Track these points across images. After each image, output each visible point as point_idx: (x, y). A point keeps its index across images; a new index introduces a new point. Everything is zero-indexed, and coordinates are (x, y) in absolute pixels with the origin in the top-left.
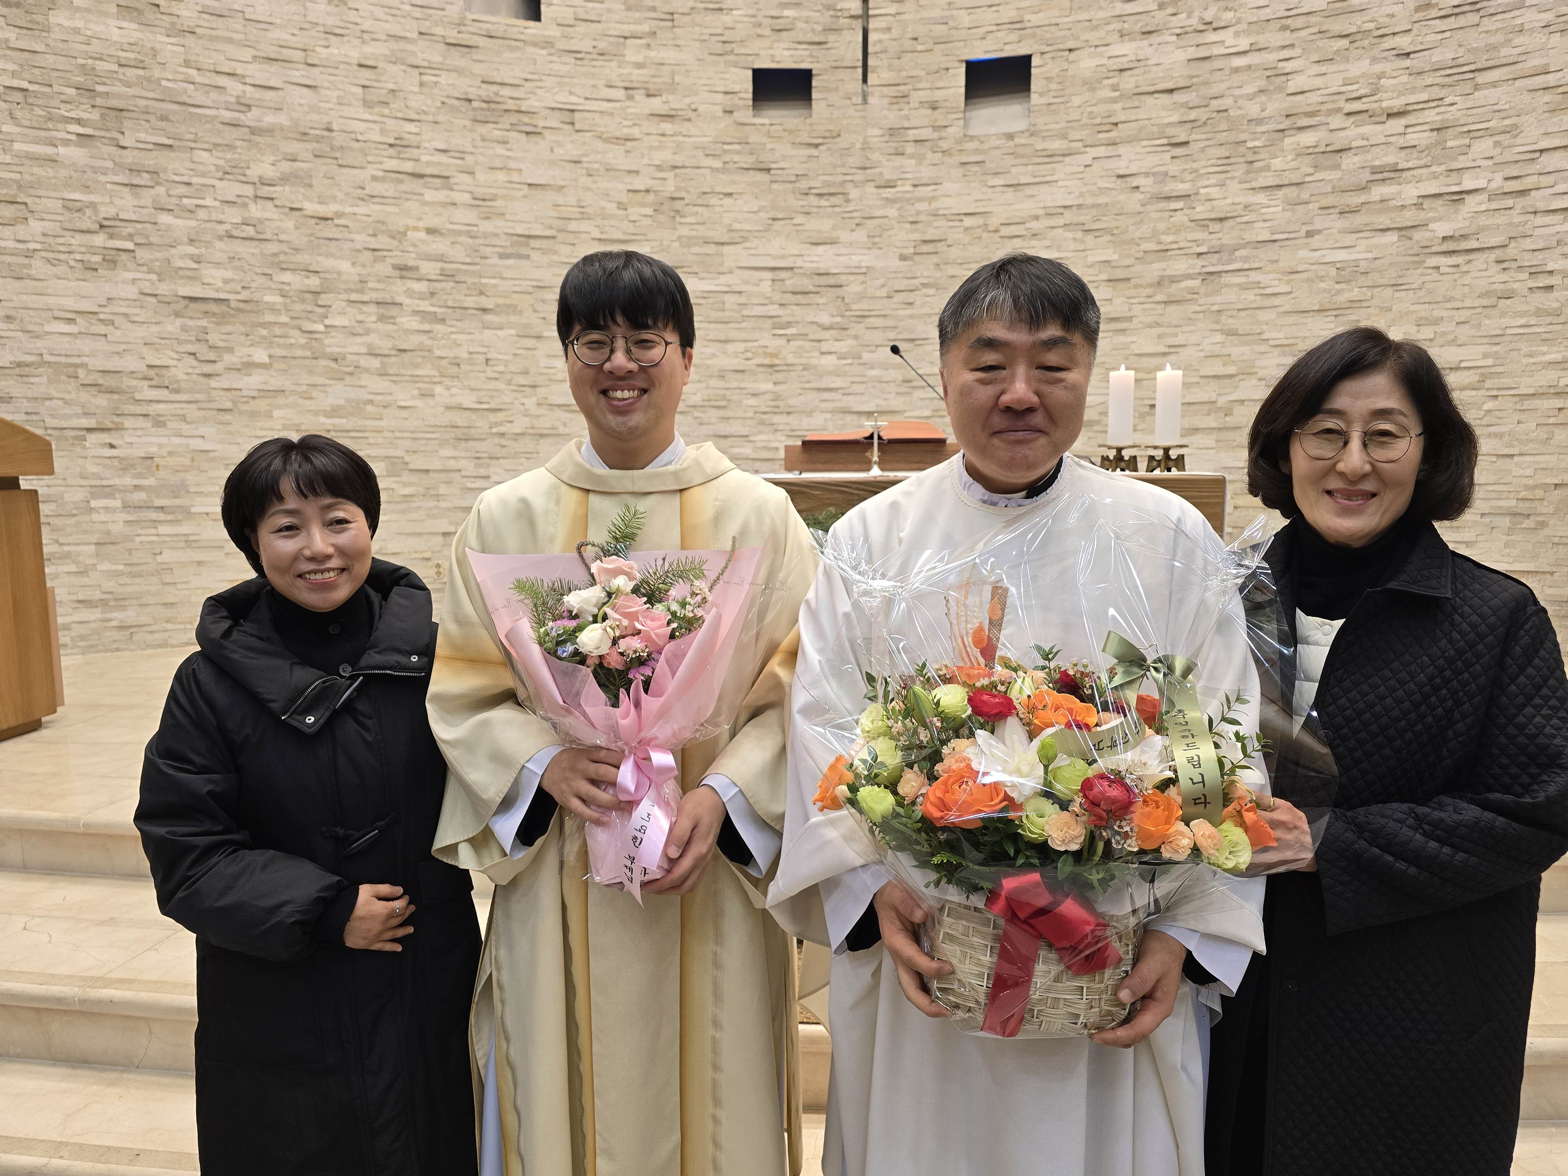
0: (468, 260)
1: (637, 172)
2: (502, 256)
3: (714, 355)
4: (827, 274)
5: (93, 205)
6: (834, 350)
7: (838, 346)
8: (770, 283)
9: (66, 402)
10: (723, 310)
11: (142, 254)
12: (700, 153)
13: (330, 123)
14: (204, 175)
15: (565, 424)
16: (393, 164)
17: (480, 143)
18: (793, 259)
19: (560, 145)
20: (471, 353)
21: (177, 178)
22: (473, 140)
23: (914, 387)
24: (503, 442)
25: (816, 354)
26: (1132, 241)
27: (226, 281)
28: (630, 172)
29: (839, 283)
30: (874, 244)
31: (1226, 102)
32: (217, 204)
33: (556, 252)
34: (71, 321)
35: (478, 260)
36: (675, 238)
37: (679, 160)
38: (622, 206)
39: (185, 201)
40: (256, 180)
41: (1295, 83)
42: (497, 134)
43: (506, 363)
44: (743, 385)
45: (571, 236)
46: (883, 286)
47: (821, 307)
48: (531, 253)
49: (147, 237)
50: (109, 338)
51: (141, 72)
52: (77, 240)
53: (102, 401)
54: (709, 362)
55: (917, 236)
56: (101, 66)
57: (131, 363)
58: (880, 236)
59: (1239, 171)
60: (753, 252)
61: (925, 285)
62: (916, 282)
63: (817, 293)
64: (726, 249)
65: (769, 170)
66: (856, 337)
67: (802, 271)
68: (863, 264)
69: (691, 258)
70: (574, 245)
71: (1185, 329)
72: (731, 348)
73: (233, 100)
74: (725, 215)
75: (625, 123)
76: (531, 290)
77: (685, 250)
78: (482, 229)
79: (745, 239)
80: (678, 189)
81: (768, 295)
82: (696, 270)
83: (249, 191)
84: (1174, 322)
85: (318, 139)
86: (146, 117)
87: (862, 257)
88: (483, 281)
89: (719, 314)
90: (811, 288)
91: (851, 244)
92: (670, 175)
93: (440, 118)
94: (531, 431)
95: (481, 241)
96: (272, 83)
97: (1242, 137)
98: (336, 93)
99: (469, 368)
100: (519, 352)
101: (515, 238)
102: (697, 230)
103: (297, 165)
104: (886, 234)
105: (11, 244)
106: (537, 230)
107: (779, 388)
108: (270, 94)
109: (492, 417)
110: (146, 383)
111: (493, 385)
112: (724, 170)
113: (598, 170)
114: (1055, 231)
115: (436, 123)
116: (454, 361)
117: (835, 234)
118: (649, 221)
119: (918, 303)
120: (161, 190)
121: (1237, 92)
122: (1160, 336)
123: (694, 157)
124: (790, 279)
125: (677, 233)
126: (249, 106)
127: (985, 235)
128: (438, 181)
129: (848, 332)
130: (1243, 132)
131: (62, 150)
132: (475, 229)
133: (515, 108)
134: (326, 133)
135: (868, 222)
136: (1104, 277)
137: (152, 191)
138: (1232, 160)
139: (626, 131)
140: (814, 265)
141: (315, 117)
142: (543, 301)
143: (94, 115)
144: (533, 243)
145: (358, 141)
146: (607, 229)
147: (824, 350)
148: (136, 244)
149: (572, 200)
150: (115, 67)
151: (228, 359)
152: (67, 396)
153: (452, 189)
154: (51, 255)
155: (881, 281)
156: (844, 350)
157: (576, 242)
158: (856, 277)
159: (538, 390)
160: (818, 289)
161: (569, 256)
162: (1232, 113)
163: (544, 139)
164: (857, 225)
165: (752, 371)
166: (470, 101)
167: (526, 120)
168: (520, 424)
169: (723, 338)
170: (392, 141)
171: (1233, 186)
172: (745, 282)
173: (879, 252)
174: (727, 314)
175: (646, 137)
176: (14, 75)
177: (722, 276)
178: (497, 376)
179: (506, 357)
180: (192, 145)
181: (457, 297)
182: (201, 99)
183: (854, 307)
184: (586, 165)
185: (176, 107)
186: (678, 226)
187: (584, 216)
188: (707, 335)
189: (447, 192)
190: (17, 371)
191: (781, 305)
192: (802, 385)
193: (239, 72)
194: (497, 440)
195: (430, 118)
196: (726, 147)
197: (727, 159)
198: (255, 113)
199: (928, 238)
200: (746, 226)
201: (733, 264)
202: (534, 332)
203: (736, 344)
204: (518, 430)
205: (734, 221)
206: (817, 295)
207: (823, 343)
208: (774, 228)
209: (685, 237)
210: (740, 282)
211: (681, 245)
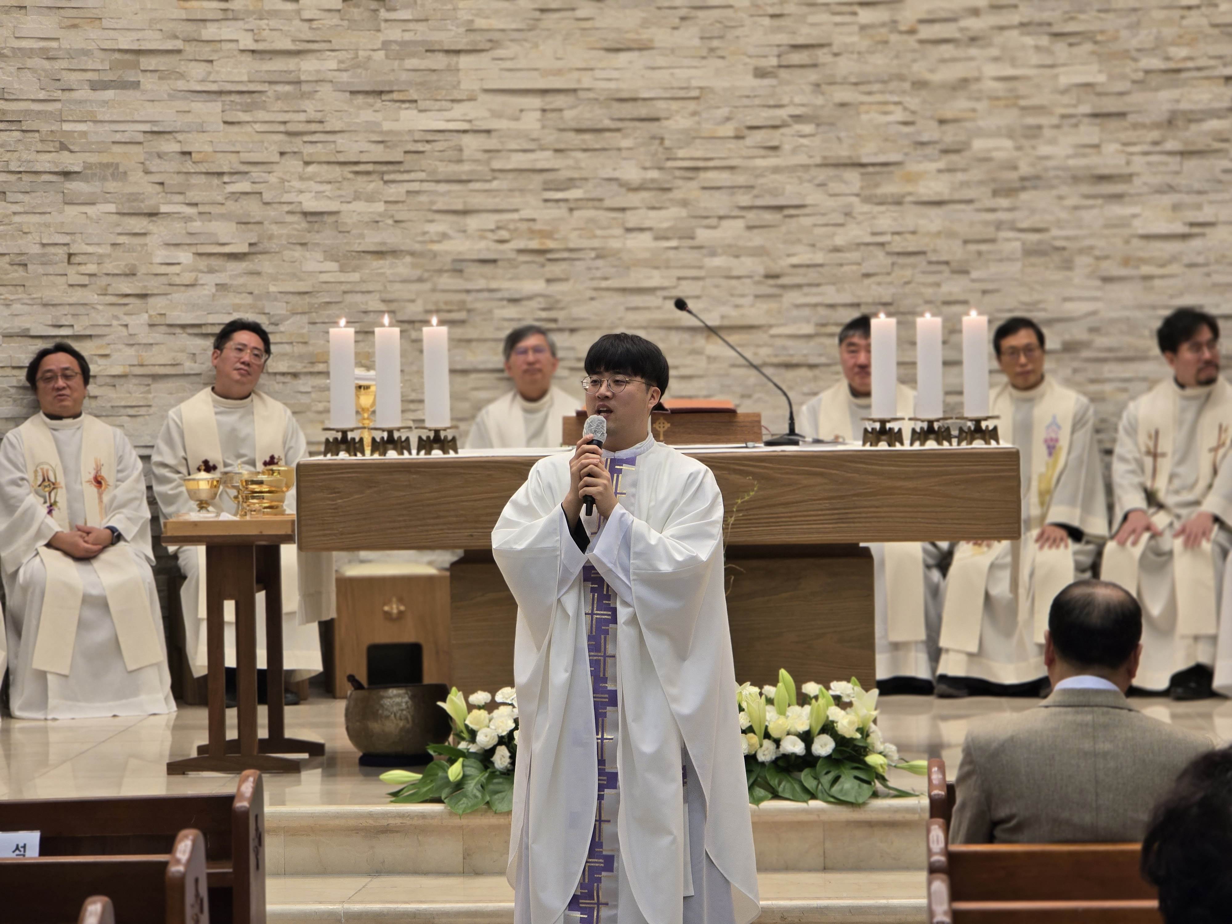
0: (42, 95)
2: (95, 86)
3: (444, 236)
4: (634, 100)
6: (647, 224)
7: (653, 219)
8: (538, 115)
10: (460, 161)
18: (576, 75)
20: (44, 245)
23: (784, 287)
25: (618, 231)
26: (1126, 55)
29: (653, 114)
30: (712, 50)
33: (182, 76)
35: (58, 94)
36: (379, 46)
43: (100, 260)
44: (494, 285)
45: (207, 48)
46: (728, 119)
47: (624, 154)
48: (141, 78)
54: (436, 247)
55: (784, 39)
58: (721, 37)
60: (508, 64)
61: (798, 118)
62: (783, 113)
63: (618, 130)
64: (464, 61)
66: (684, 203)
67: (591, 95)
68: (694, 83)
69: (404, 76)
70: (211, 61)
71: (1213, 197)
72: (473, 223)
76: (140, 138)
77: (396, 64)
78: (65, 45)
79: (495, 44)
81: (535, 135)
82: (415, 97)
84: (1196, 186)
87: (693, 72)
88: (66, 127)
89: (453, 168)
90: (607, 123)
91: (673, 51)
94: (138, 371)
95: (64, 64)
99: (41, 270)
100: (121, 239)
101: (117, 56)
102: (416, 32)
104: (731, 35)
106: (152, 41)
107: (556, 288)
111: (78, 295)
114: (1007, 34)
116: (17, 260)
117: (646, 35)
118: (335, 20)
119: (787, 147)
122: (1176, 207)
124: (572, 107)
125: (381, 37)
127: (894, 38)
129: (671, 195)
132: (54, 44)
135: (701, 14)
136: (1085, 109)
140: (612, 85)
142: (160, 156)
144: (146, 62)
146: (265, 33)
147: (630, 225)
155: (724, 112)
156: (665, 225)
157: (214, 57)
158: (680, 104)
159: (151, 300)
160: (619, 125)
161: (203, 81)
164: (683, 19)
165: (509, 260)
169: (460, 207)
172: (497, 114)
173: (720, 63)
174: (466, 167)
177: (456, 106)
178: (85, 280)
179: (100, 250)
181: (25, 156)
183: (681, 153)
186: (383, 25)
187: (228, 15)
188: (432, 203)
191: (557, 151)
192: (595, 284)
199: (800, 41)
200: (496, 23)
201: (476, 86)
202: (145, 207)
203: (485, 216)
204: (117, 370)
205: (477, 15)
206: (618, 135)
207: (629, 213)
208: (543, 24)
209: (395, 42)
210: (487, 114)
211: (387, 57)
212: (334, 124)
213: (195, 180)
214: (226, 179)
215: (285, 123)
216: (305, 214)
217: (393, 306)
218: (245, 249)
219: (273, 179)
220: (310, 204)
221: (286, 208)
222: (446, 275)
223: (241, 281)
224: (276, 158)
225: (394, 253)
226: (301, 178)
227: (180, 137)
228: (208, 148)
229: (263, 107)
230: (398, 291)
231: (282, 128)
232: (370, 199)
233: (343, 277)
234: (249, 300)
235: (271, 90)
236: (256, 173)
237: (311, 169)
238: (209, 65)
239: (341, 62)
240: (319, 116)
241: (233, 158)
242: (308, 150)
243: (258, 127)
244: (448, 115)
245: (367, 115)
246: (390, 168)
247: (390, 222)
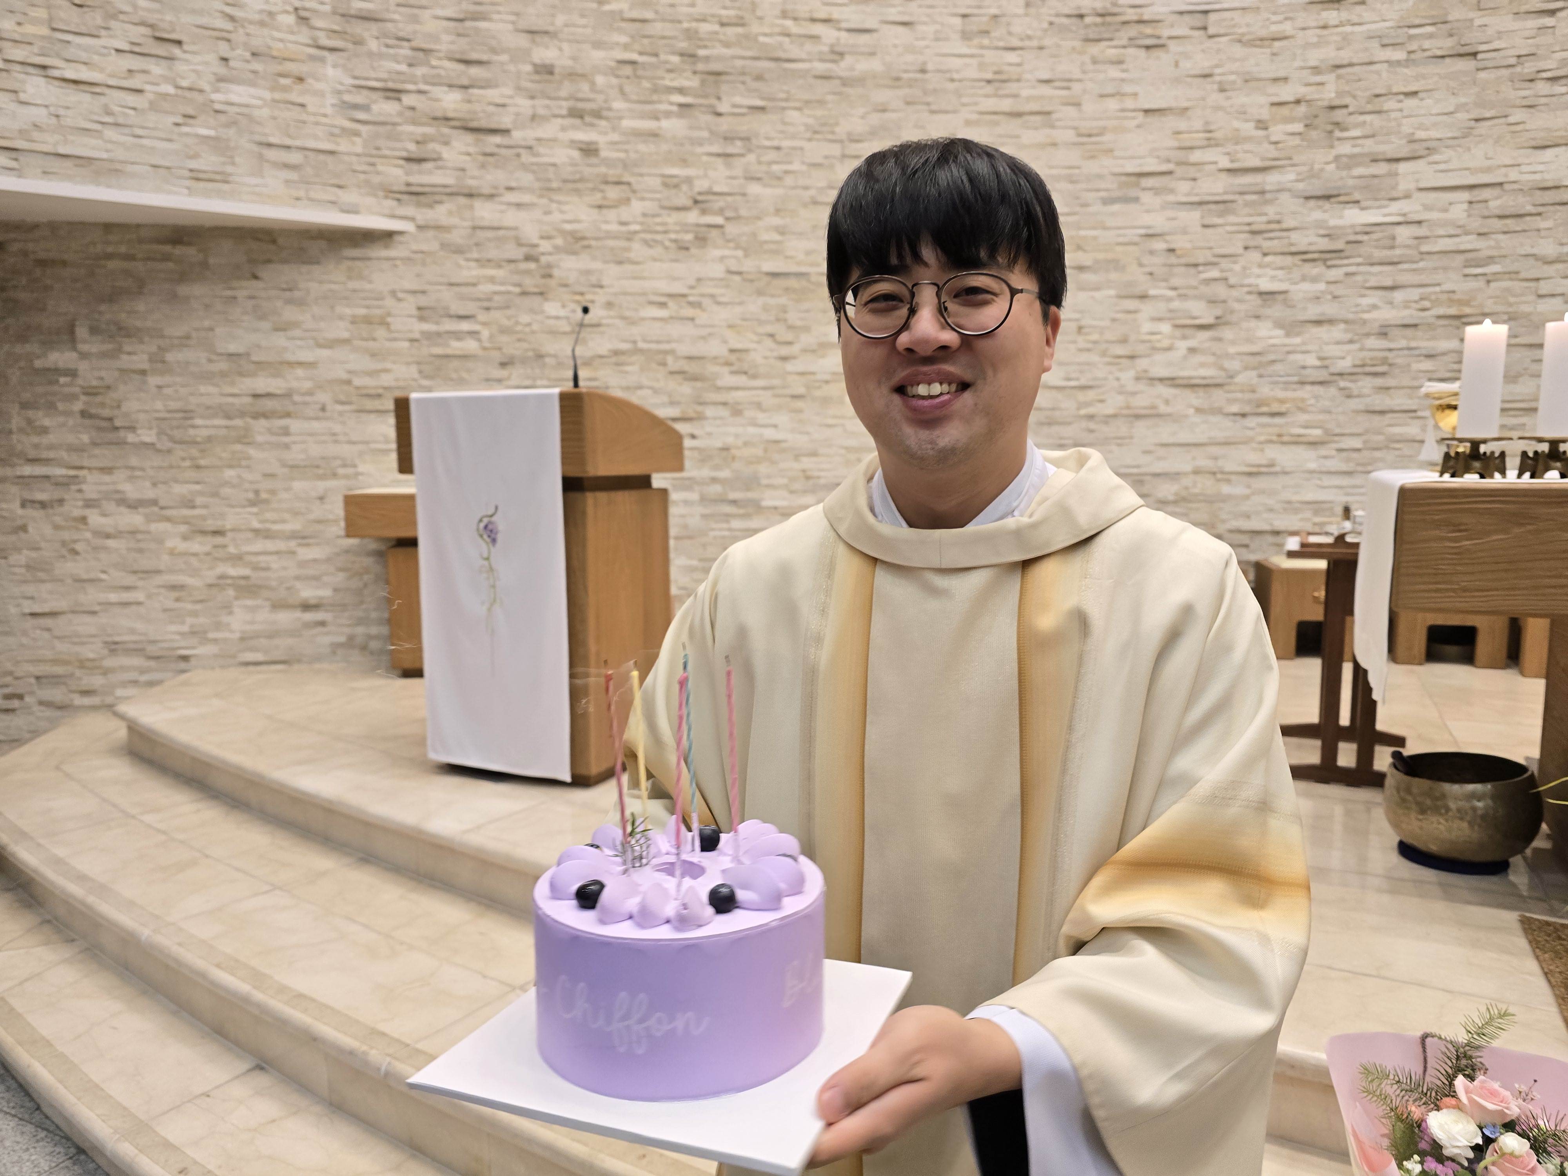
1: (1285, 79)
2: (1106, 202)
3: (1375, 307)
5: (689, 180)
6: (1559, 290)
8: (1465, 206)
9: (656, 391)
10: (1392, 247)
11: (732, 229)
12: (1375, 44)
13: (925, 63)
14: (793, 137)
15: (1167, 402)
16: (990, 104)
17: (1090, 67)
18: (1504, 170)
19: (1187, 56)
21: (767, 143)
22: (1083, 64)
24: (1092, 425)
25: (1531, 298)
27: (808, 253)
28: (1276, 80)
32: (804, 168)
33: (1172, 191)
34: (663, 305)
35: (1078, 209)
36: (1330, 158)
37: (1345, 56)
38: (1261, 125)
39: (775, 168)
40: (844, 137)
42: (1112, 53)
43: (1102, 331)
44: (1413, 344)
45: (1193, 169)
47: (1543, 233)
48: (1141, 194)
49: (736, 210)
50: (698, 322)
51: (739, 30)
52: (672, 219)
53: (686, 389)
54: (1366, 316)
56: (705, 28)
57: (715, 348)
60: (1443, 166)
63: (1539, 214)
64: (1403, 167)
65: (1474, 54)
67: (1516, 186)
69: (1351, 182)
70: (1194, 179)
72: (1399, 296)
73: (826, 49)
74: (1405, 121)
75: (1274, 18)
76: (1137, 239)
77: (1344, 173)
79: (1432, 151)
80: (1340, 94)
81: (1461, 223)
83: (835, 150)
85: (911, 83)
86: (741, 78)
88: (1083, 233)
89: (1386, 253)
90: (1529, 208)
92: (1329, 78)
93: (1046, 42)
94: (1125, 412)
95: (1083, 186)
96: (867, 25)
98: (931, 29)
100: (1118, 316)
101: (1123, 178)
102: (1362, 146)
103: (887, 115)
105: (614, 227)
106: (1152, 165)
108: (864, 38)
109: (1081, 396)
110: (726, 370)
111: (1084, 357)
112: (1407, 63)
113: (1234, 82)
115: (1041, 48)
118: (1297, 141)
120: (751, 158)
123: (1366, 49)
124: (1497, 198)
125: (1334, 152)
126: (841, 54)
128: (1038, 118)
131: (665, 124)
132: (1077, 171)
133: (1135, 18)
134: (919, 76)
137: (743, 160)
139: (1274, 28)
141: (909, 58)
142: (1152, 253)
143: (693, 82)
144: (1145, 182)
145: (952, 80)
146: (1240, 155)
148: (727, 219)
149: (1198, 124)
150: (716, 27)
151: (806, 340)
152: (655, 385)
153: (1053, 127)
154: (648, 236)
157: (1198, 175)
159: (1138, 360)
160: (1541, 209)
161: (1188, 195)
163: (1167, 52)
165: (1429, 324)
166: (1081, 16)
167: (1148, 30)
168: (1113, 404)
169: (1389, 284)
170: (989, 76)
172: (1427, 208)
174: (1398, 252)
175: (1301, 33)
176: (626, 47)
177: (1393, 203)
178: (1090, 346)
179: (1102, 323)
180: (784, 104)
182: (794, 51)
184: (1217, 78)
185: (771, 65)
186: (1336, 142)
187: (1211, 143)
188: (1366, 281)
189: (1047, 131)
190: (614, 359)
191: (1479, 234)
193: (835, 16)
194: (1084, 424)
195: (1035, 43)
196: (1413, 31)
197: (1414, 46)
198: (848, 60)
200: (1434, 134)
201: (1412, 186)
202: (1138, 291)
203: (1409, 290)
204: (1110, 411)
205: (1418, 128)
206: (1538, 218)
207: (1542, 282)
208: (1476, 132)
209: (1346, 156)
210: (1420, 208)
211: (1338, 168)
212: (1289, 223)
213: (1177, 270)
214: (1201, 268)
215: (1249, 224)
216: (1261, 294)
217: (1326, 363)
218: (1211, 320)
219: (1237, 267)
220: (1265, 285)
221: (1246, 289)
222: (1373, 337)
223: (1207, 345)
224: (1241, 251)
225: (1331, 322)
226: (1260, 266)
227: (1168, 238)
228: (1188, 246)
229: (1233, 212)
230: (1333, 350)
231: (1247, 228)
232: (1314, 280)
233: (1287, 341)
234: (1211, 359)
235: (1240, 199)
236: (1225, 264)
237: (1269, 259)
238: (1192, 183)
239: (1299, 174)
240: (1277, 217)
241: (1208, 253)
242: (1267, 245)
243: (1229, 228)
244: (1386, 211)
245: (1317, 215)
246: (1333, 255)
247: (1329, 297)
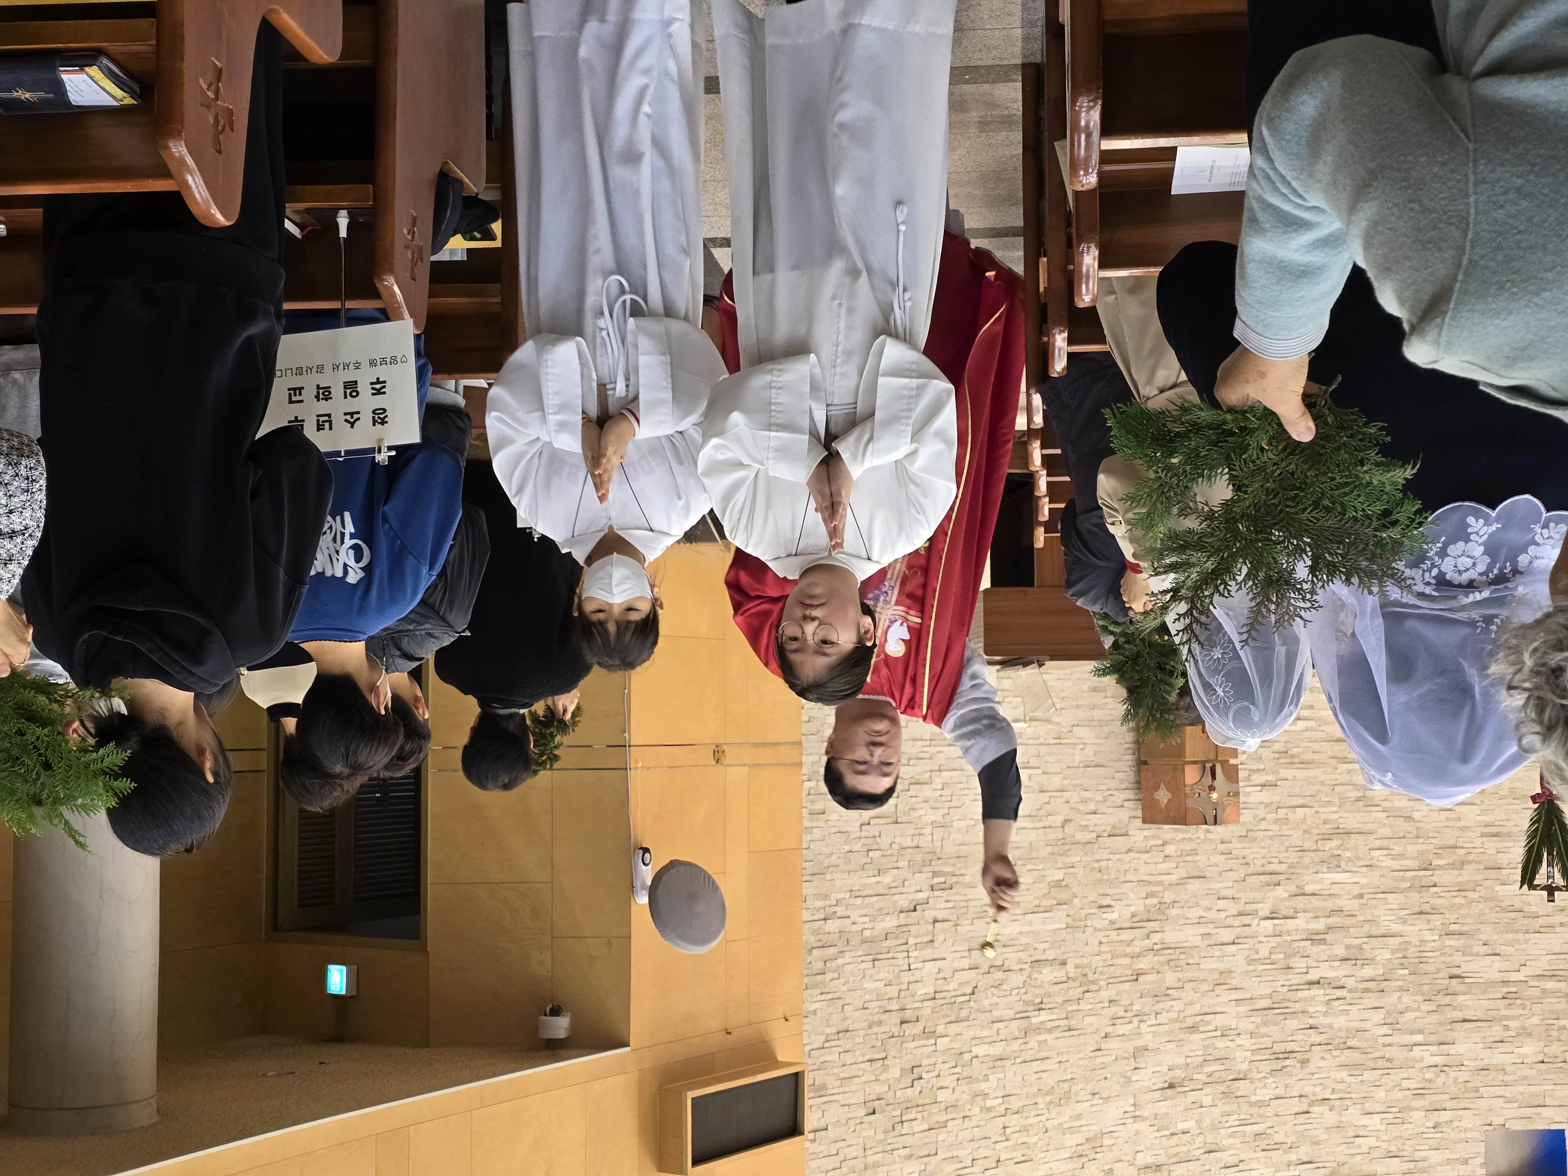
31: (1426, 1007)
41: (1378, 1016)
59: (1412, 951)
97: (1411, 978)
121: (1418, 1014)
130: (1411, 982)
138: (1418, 960)
162: (1420, 998)
171: (1414, 940)
